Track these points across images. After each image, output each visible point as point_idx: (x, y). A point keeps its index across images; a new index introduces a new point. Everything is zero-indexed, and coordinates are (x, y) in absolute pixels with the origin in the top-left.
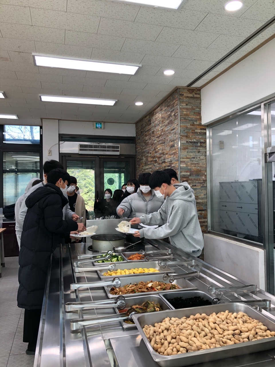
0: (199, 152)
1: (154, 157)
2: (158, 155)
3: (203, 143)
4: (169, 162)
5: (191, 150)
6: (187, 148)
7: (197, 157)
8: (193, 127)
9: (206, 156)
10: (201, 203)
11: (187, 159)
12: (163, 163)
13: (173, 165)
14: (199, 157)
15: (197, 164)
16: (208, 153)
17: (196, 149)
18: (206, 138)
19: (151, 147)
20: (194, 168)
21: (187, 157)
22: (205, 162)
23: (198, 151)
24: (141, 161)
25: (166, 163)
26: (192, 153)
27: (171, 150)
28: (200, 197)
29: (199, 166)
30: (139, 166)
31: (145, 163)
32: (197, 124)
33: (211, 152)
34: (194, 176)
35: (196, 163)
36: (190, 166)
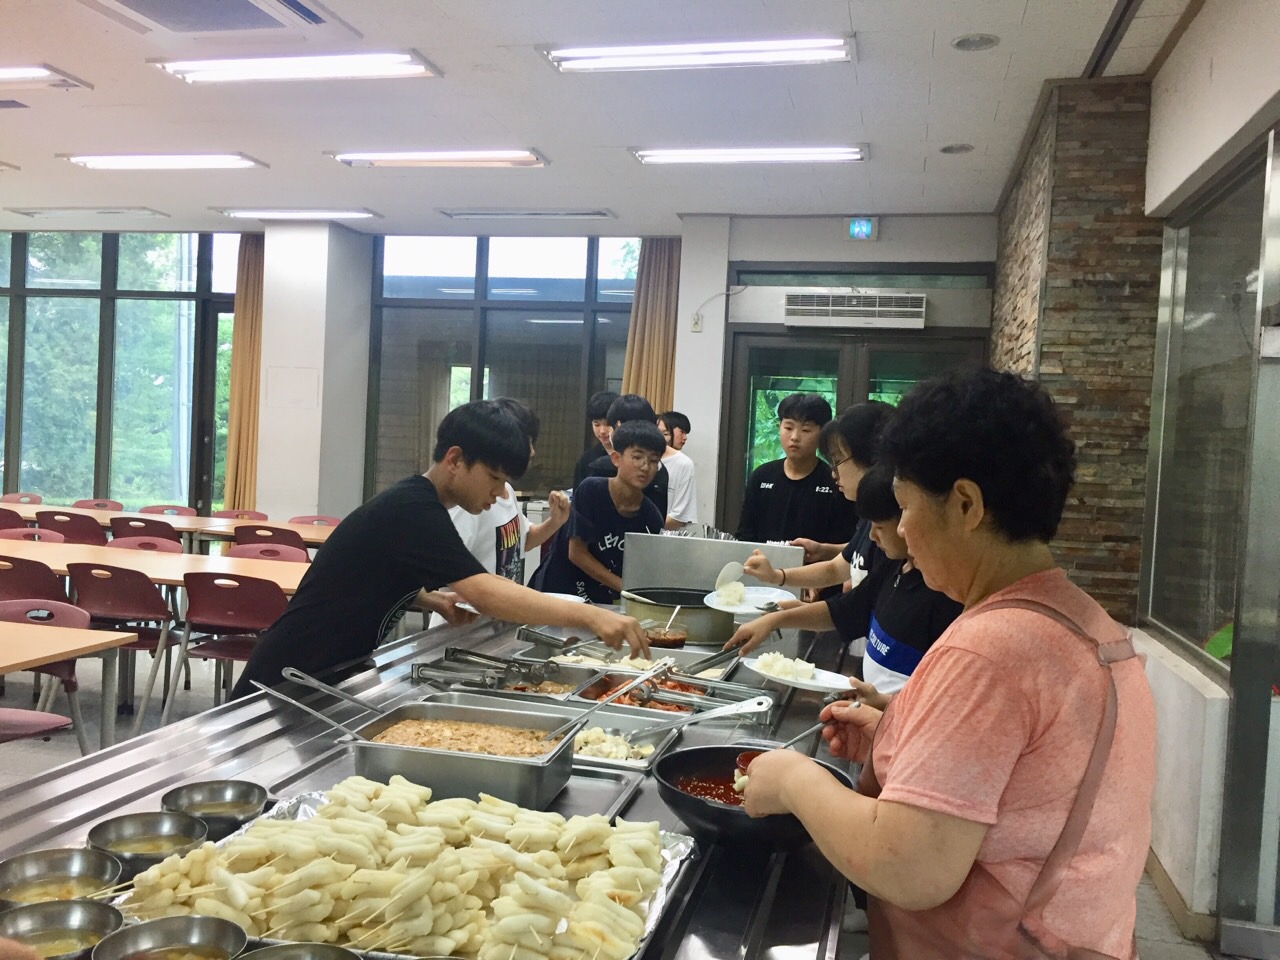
0: (1124, 320)
1: (1010, 338)
2: (1015, 329)
3: (1143, 284)
4: (1026, 358)
5: (1091, 313)
6: (1074, 307)
7: (1114, 337)
8: (1107, 226)
9: (1153, 334)
10: (1117, 512)
11: (1070, 344)
14: (1124, 337)
15: (1114, 363)
17: (1114, 311)
18: (1158, 269)
19: (1009, 301)
20: (1096, 379)
21: (1069, 337)
22: (1149, 360)
23: (1121, 315)
25: (1023, 360)
26: (1093, 323)
28: (1115, 488)
29: (1121, 371)
32: (1124, 215)
34: (1096, 410)
35: (1107, 360)
36: (1081, 370)
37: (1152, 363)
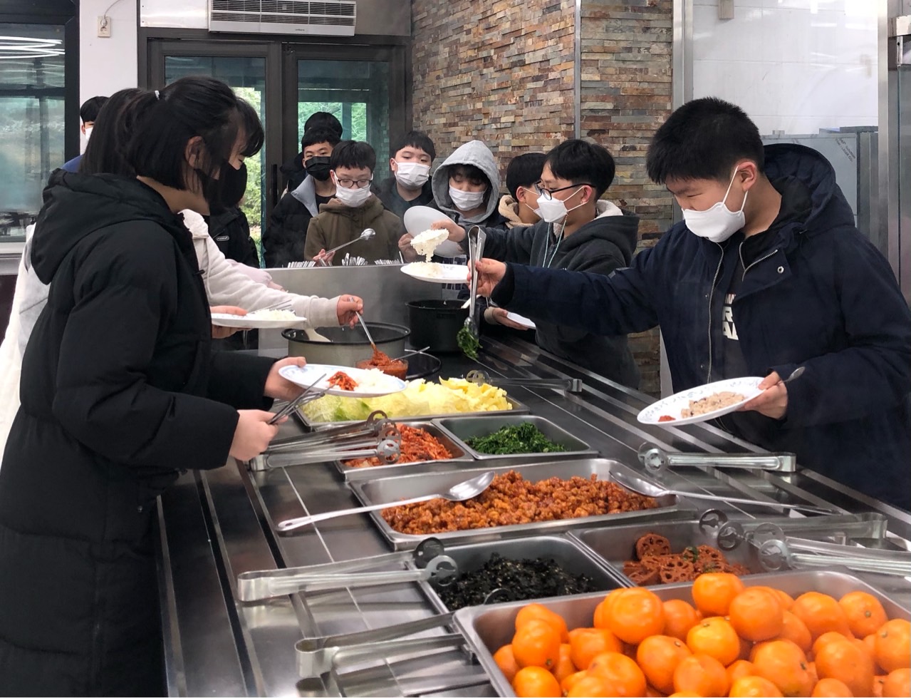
0: (646, 29)
1: (480, 46)
2: (495, 37)
4: (538, 65)
5: (619, 22)
6: (605, 17)
7: (639, 46)
9: (670, 43)
10: (652, 210)
11: (604, 52)
12: (516, 69)
13: (553, 73)
14: (647, 46)
15: (641, 70)
16: (677, 33)
17: (637, 20)
19: (468, 11)
20: (627, 85)
21: (604, 47)
22: (668, 66)
23: (644, 25)
24: (432, 59)
25: (525, 68)
26: (622, 32)
27: (545, 23)
29: (647, 78)
30: (423, 76)
31: (445, 64)
33: (690, 30)
34: (629, 115)
35: (635, 67)
36: (614, 77)
37: (672, 70)
